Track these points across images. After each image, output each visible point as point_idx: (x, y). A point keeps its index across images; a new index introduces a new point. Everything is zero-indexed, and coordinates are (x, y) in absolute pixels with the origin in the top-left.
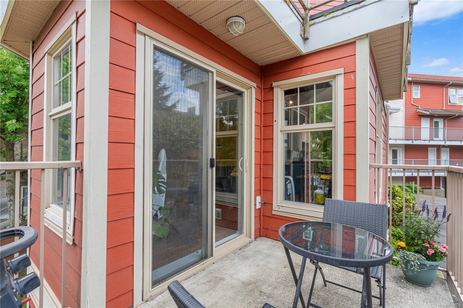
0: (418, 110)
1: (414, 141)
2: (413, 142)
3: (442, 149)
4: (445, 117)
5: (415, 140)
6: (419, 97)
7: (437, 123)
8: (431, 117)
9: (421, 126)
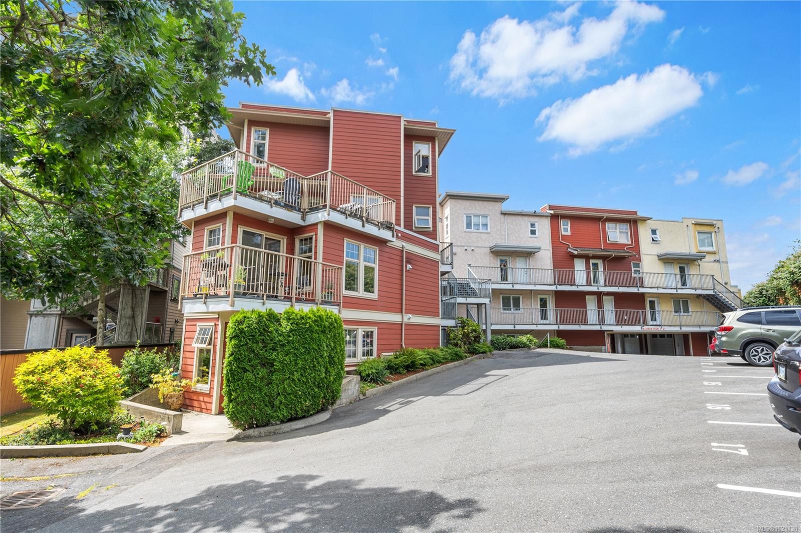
0: (569, 250)
1: (558, 286)
2: (556, 288)
3: (604, 297)
4: (604, 258)
5: (560, 285)
6: (569, 233)
7: (596, 265)
8: (587, 258)
9: (574, 268)
